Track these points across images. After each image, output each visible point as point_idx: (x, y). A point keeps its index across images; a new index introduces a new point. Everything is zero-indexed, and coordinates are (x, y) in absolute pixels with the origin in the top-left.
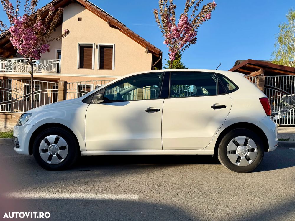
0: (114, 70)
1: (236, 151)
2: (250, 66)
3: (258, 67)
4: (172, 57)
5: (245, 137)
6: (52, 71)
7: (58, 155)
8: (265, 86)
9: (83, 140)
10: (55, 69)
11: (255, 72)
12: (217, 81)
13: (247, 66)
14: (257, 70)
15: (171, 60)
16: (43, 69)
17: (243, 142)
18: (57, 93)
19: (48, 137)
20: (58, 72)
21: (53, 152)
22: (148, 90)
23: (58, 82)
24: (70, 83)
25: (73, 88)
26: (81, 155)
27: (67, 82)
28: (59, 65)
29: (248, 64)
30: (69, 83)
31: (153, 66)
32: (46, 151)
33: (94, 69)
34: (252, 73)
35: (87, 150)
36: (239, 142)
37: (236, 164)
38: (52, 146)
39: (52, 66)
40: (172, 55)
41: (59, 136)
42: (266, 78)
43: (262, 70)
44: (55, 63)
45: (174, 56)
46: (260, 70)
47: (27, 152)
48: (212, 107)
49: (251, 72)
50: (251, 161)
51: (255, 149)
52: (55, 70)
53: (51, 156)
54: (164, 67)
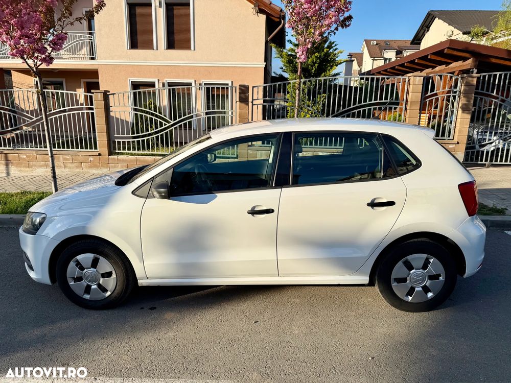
0: (194, 50)
1: (408, 278)
2: (451, 52)
3: (467, 55)
4: (301, 55)
5: (425, 256)
6: (80, 53)
7: (99, 286)
8: (476, 93)
9: (141, 262)
10: (85, 49)
11: (460, 63)
12: (381, 151)
13: (445, 52)
14: (465, 59)
15: (300, 62)
16: (65, 51)
17: (421, 264)
18: (93, 114)
19: (79, 257)
20: (92, 57)
21: (92, 281)
22: (257, 105)
23: (93, 93)
24: (115, 94)
25: (122, 104)
26: (140, 285)
27: (109, 92)
28: (92, 42)
29: (448, 48)
30: (113, 94)
31: (269, 39)
32: (79, 279)
33: (157, 49)
34: (455, 63)
35: (148, 278)
36: (413, 264)
37: (405, 299)
38: (89, 271)
39: (79, 45)
40: (302, 52)
41: (98, 256)
42: (478, 78)
43: (473, 61)
44: (84, 40)
45: (304, 53)
46: (470, 61)
47: (47, 280)
48: (369, 205)
49: (451, 62)
50: (430, 295)
51: (442, 274)
52: (85, 51)
53: (88, 287)
54: (288, 41)
